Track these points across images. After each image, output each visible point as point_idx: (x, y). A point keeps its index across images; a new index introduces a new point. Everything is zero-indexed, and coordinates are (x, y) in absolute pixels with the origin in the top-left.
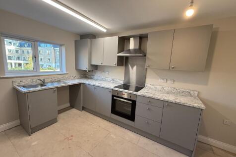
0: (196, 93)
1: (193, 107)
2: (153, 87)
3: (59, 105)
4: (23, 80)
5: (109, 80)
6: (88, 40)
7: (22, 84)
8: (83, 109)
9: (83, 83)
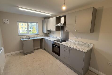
0: (92, 45)
1: (81, 51)
2: (72, 41)
3: (34, 47)
4: (24, 36)
5: (55, 37)
6: (46, 20)
7: (23, 38)
8: (44, 49)
9: (44, 38)
